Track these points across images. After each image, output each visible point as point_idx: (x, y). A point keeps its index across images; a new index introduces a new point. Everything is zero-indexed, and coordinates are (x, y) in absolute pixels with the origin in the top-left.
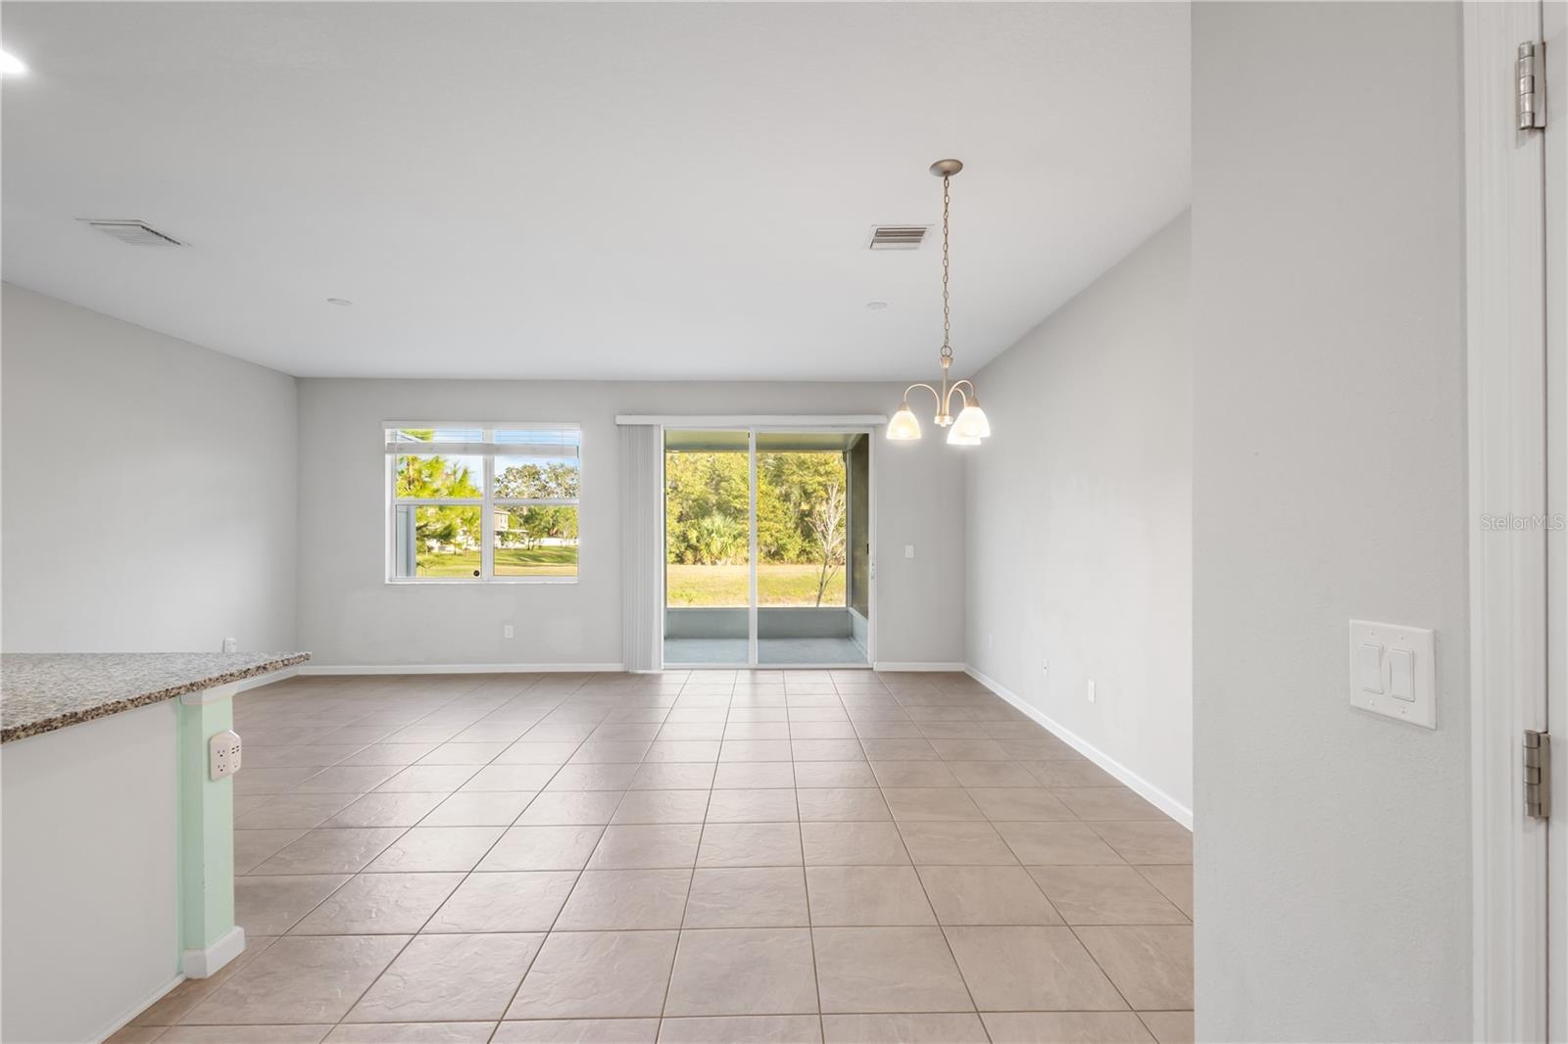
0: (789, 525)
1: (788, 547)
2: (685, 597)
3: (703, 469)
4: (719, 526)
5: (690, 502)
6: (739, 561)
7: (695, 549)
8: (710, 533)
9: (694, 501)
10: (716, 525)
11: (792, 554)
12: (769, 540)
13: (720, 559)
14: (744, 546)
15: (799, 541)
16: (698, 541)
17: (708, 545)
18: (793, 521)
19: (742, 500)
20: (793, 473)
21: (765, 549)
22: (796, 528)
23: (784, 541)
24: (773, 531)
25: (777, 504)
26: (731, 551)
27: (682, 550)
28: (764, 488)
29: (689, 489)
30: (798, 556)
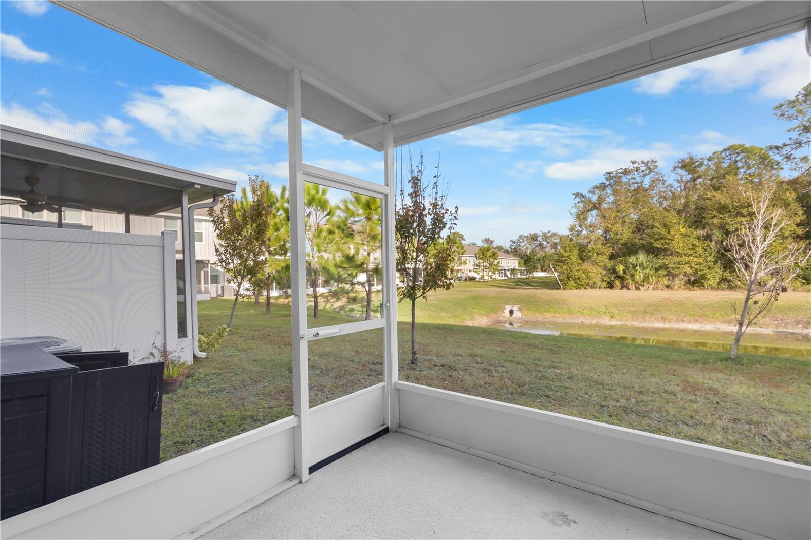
0: (709, 259)
1: (708, 276)
2: (608, 314)
3: (630, 221)
4: (642, 262)
5: (620, 246)
6: (660, 286)
7: (622, 278)
8: (634, 267)
9: (623, 244)
10: (640, 261)
11: (712, 282)
12: (689, 271)
13: (643, 286)
14: (664, 276)
15: (720, 272)
16: (624, 273)
17: (633, 275)
18: (713, 255)
19: (662, 241)
20: (715, 216)
21: (686, 278)
22: (715, 262)
23: (704, 272)
24: (693, 265)
25: (696, 242)
26: (653, 279)
27: (612, 279)
28: (683, 231)
29: (618, 237)
30: (719, 284)
